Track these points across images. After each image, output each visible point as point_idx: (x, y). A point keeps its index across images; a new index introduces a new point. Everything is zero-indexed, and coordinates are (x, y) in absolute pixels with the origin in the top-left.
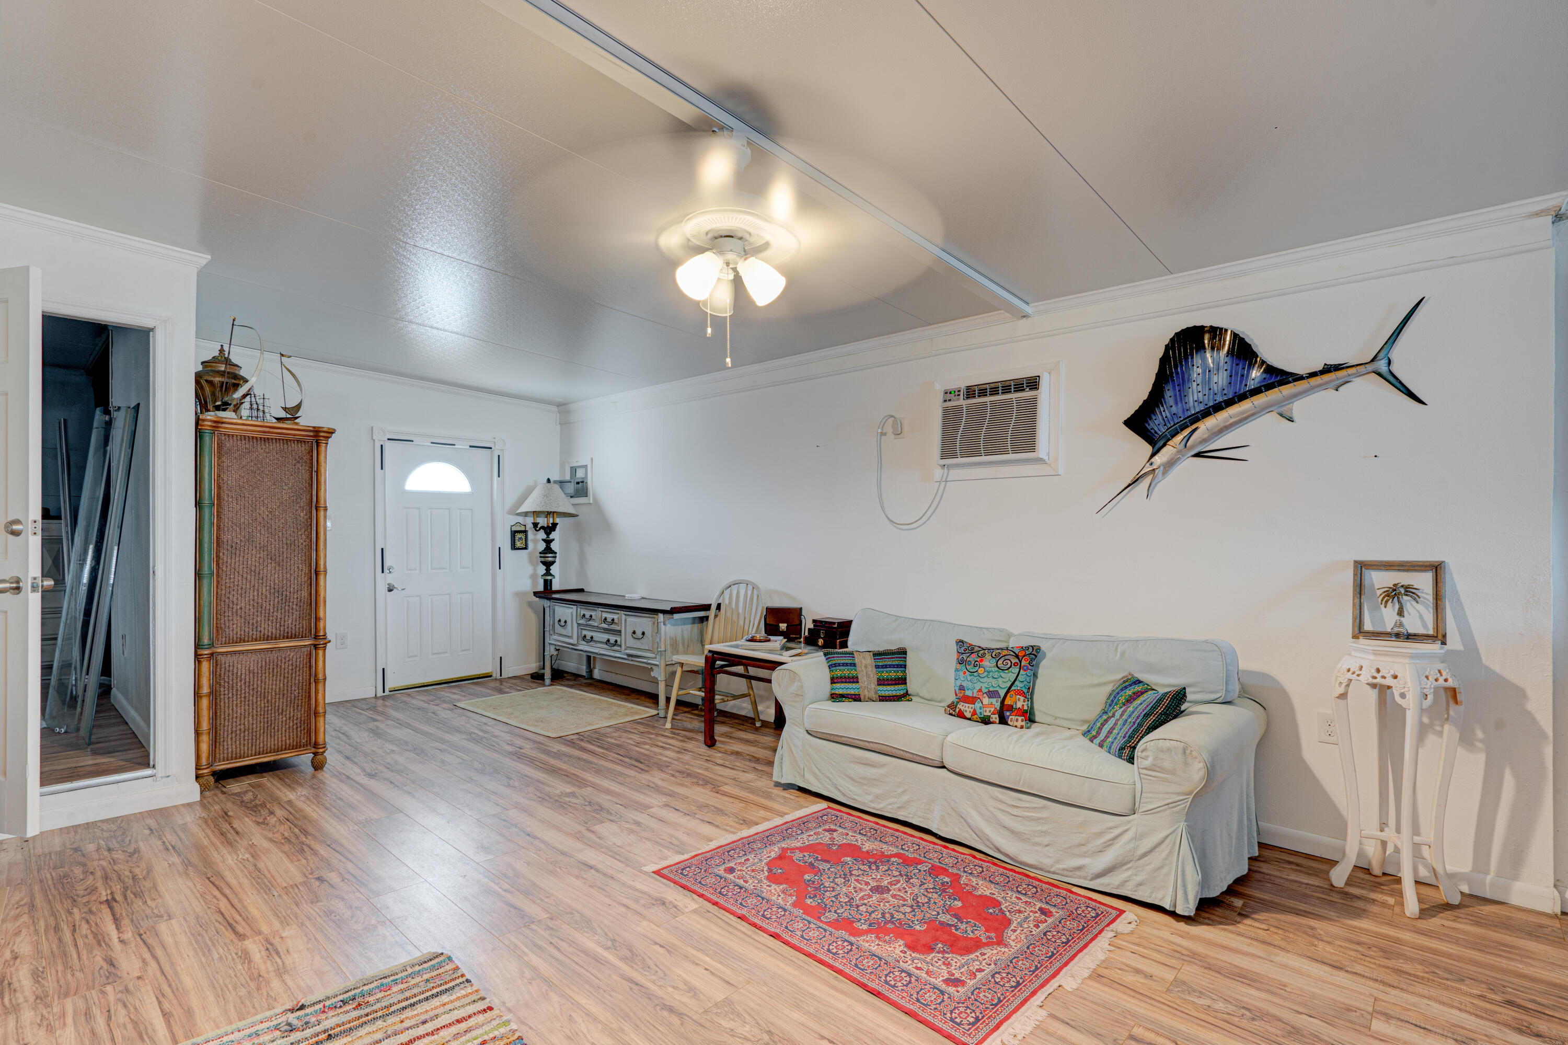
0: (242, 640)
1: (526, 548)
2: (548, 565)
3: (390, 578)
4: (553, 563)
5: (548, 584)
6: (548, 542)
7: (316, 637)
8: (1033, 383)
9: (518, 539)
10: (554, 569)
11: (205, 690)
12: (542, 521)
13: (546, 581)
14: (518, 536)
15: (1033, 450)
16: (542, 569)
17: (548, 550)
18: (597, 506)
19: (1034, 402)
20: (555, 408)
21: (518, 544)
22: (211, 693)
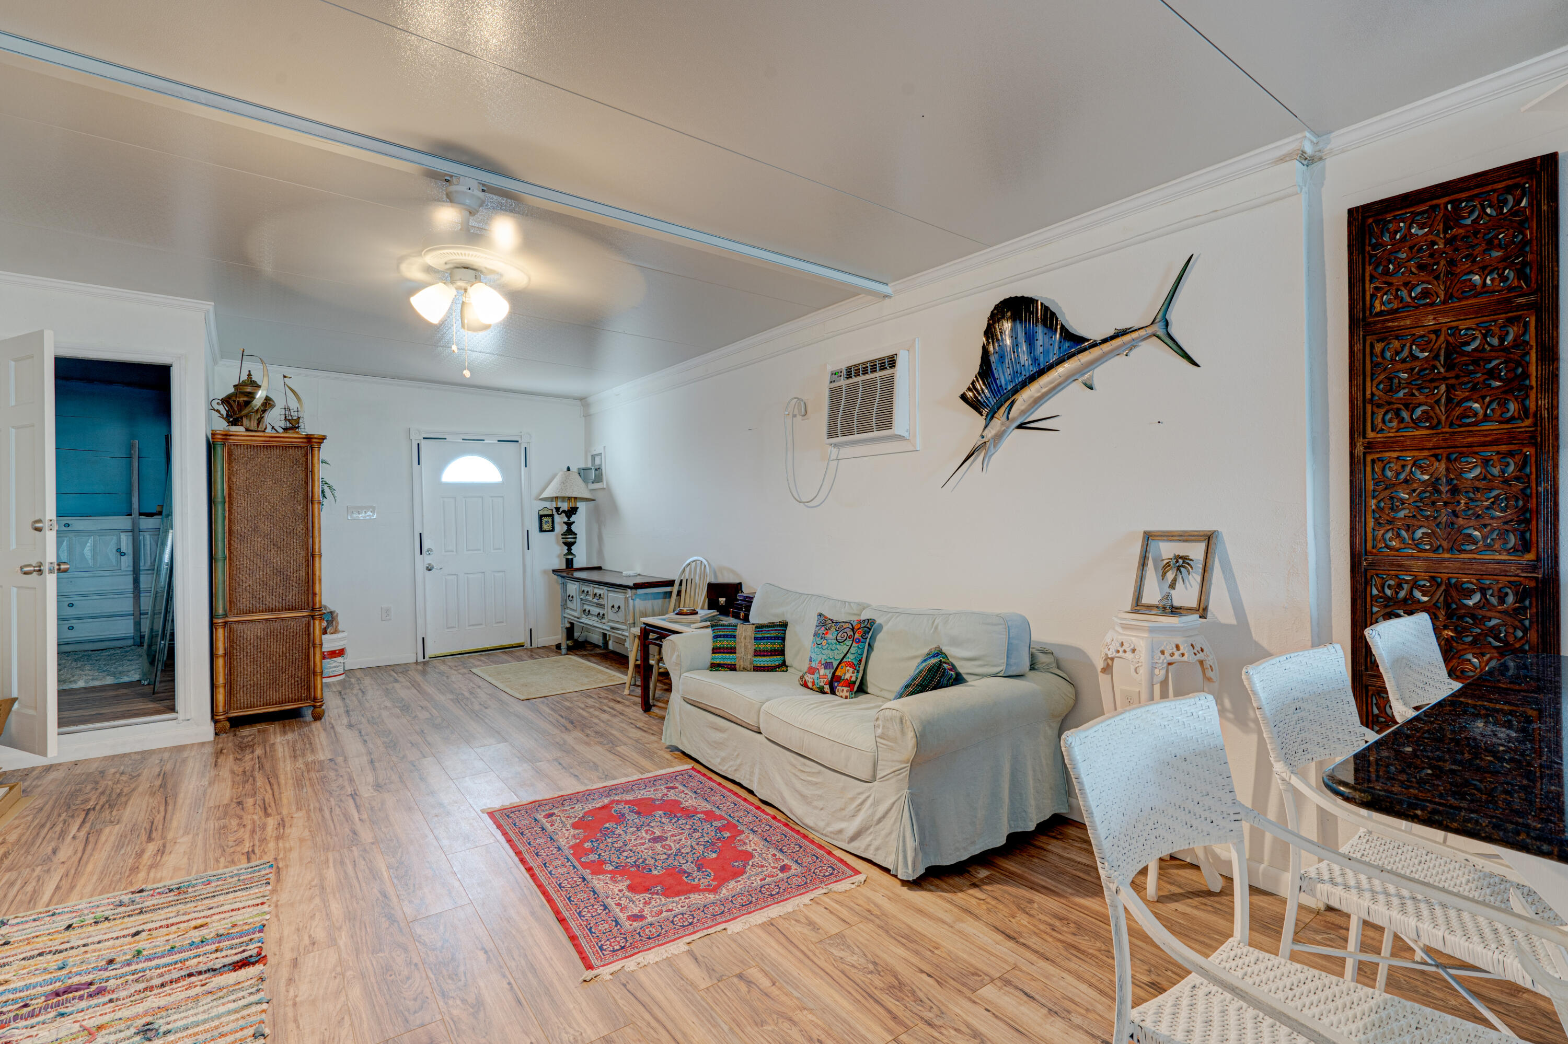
0: (250, 612)
1: (553, 530)
2: (569, 545)
3: (428, 560)
4: (574, 543)
5: (569, 563)
6: (569, 524)
7: (313, 609)
8: (891, 362)
9: (545, 521)
10: (574, 549)
11: (221, 651)
12: (565, 506)
13: (567, 560)
14: (545, 519)
15: (889, 426)
16: (565, 549)
17: (569, 531)
18: (608, 490)
19: (892, 378)
20: (579, 403)
21: (545, 527)
22: (225, 654)
